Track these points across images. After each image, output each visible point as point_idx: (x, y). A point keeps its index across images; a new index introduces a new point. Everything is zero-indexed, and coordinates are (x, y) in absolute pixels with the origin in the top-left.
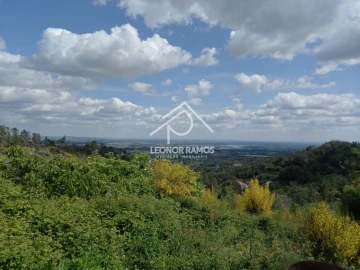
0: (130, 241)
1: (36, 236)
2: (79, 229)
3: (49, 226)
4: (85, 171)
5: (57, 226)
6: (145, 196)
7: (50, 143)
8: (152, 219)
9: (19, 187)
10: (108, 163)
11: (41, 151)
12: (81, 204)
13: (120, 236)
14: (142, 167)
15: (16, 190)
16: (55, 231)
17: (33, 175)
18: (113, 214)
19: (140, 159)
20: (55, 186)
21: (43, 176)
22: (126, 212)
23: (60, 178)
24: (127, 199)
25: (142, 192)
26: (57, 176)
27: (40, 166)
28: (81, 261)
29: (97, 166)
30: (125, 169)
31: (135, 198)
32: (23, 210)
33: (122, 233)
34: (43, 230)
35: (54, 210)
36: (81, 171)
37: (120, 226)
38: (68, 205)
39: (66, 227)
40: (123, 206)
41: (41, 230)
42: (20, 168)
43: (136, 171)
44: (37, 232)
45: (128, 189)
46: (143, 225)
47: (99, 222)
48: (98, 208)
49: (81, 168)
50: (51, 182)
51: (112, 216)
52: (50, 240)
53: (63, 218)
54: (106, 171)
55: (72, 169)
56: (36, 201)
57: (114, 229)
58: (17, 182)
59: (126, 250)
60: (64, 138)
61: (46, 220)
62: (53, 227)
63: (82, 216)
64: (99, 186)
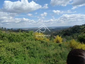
0: (30, 51)
1: (7, 51)
2: (18, 49)
3: (10, 49)
4: (18, 36)
5: (12, 49)
6: (32, 41)
7: (9, 30)
8: (34, 46)
10: (23, 34)
12: (17, 43)
13: (27, 50)
14: (31, 34)
15: (1, 41)
16: (12, 50)
17: (5, 37)
18: (25, 45)
19: (31, 32)
20: (11, 40)
21: (8, 38)
22: (28, 45)
23: (12, 38)
24: (28, 42)
25: (32, 40)
26: (11, 37)
27: (7, 35)
28: (18, 56)
29: (21, 34)
30: (27, 35)
31: (30, 41)
32: (4, 46)
33: (28, 49)
35: (11, 45)
36: (17, 36)
37: (27, 48)
38: (14, 44)
39: (14, 49)
40: (28, 43)
41: (8, 50)
42: (2, 36)
43: (30, 35)
44: (7, 50)
45: (28, 39)
46: (32, 47)
47: (22, 47)
48: (22, 44)
49: (17, 35)
50: (10, 39)
51: (25, 46)
52: (11, 52)
53: (13, 47)
54: (23, 36)
55: (15, 35)
56: (6, 43)
57: (26, 49)
58: (1, 39)
59: (29, 53)
60: (12, 29)
61: (9, 48)
62: (11, 49)
63: (18, 46)
64: (21, 39)
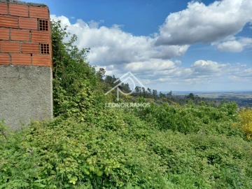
0: (219, 171)
3: (159, 148)
4: (183, 114)
5: (164, 149)
6: (233, 137)
8: (240, 157)
9: (143, 122)
11: (158, 101)
12: (180, 137)
13: (211, 166)
14: (230, 113)
16: (162, 153)
18: (204, 148)
19: (228, 107)
20: (164, 123)
21: (157, 116)
22: (215, 148)
23: (167, 118)
24: (216, 138)
25: (230, 134)
27: (155, 110)
29: (192, 111)
30: (214, 114)
31: (224, 137)
32: (144, 136)
33: (212, 163)
34: (155, 151)
35: (164, 138)
37: (211, 158)
38: (172, 136)
39: (169, 151)
40: (213, 143)
41: (154, 150)
43: (225, 117)
45: (217, 130)
46: (232, 162)
47: (193, 151)
48: (192, 141)
49: (181, 112)
50: (161, 120)
51: (204, 149)
52: (160, 158)
53: (168, 145)
54: (199, 115)
55: (175, 112)
57: (205, 160)
58: (142, 119)
59: (216, 178)
60: (171, 92)
61: (157, 144)
62: (162, 149)
63: (180, 145)
64: (193, 125)
